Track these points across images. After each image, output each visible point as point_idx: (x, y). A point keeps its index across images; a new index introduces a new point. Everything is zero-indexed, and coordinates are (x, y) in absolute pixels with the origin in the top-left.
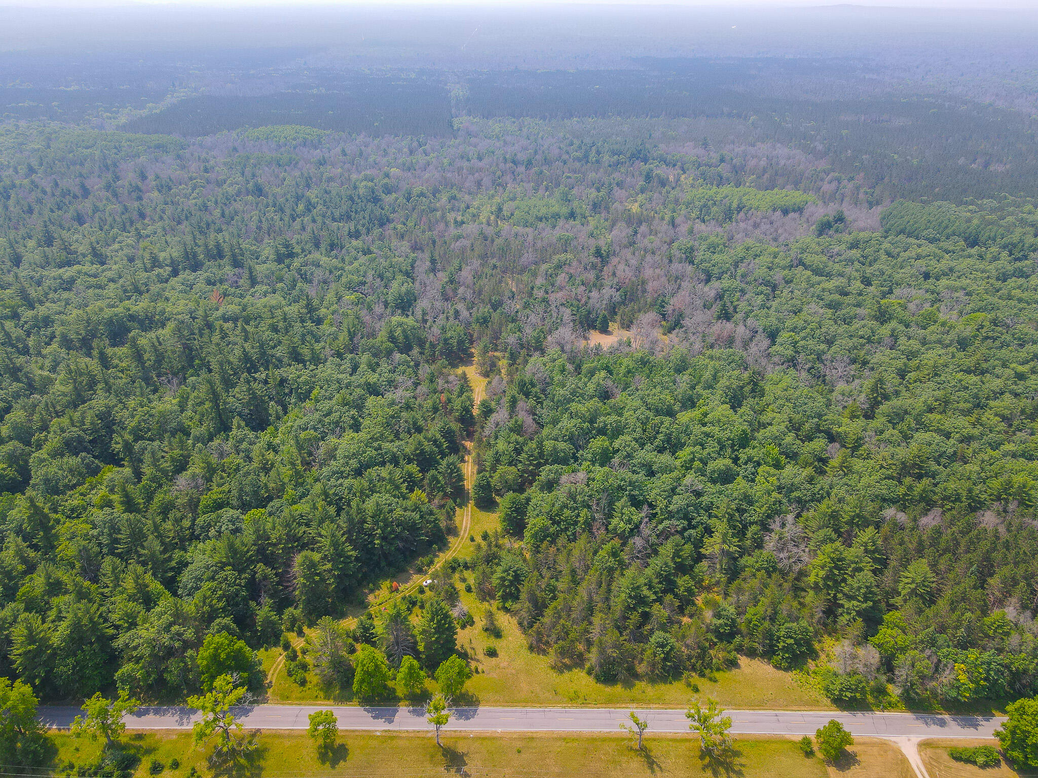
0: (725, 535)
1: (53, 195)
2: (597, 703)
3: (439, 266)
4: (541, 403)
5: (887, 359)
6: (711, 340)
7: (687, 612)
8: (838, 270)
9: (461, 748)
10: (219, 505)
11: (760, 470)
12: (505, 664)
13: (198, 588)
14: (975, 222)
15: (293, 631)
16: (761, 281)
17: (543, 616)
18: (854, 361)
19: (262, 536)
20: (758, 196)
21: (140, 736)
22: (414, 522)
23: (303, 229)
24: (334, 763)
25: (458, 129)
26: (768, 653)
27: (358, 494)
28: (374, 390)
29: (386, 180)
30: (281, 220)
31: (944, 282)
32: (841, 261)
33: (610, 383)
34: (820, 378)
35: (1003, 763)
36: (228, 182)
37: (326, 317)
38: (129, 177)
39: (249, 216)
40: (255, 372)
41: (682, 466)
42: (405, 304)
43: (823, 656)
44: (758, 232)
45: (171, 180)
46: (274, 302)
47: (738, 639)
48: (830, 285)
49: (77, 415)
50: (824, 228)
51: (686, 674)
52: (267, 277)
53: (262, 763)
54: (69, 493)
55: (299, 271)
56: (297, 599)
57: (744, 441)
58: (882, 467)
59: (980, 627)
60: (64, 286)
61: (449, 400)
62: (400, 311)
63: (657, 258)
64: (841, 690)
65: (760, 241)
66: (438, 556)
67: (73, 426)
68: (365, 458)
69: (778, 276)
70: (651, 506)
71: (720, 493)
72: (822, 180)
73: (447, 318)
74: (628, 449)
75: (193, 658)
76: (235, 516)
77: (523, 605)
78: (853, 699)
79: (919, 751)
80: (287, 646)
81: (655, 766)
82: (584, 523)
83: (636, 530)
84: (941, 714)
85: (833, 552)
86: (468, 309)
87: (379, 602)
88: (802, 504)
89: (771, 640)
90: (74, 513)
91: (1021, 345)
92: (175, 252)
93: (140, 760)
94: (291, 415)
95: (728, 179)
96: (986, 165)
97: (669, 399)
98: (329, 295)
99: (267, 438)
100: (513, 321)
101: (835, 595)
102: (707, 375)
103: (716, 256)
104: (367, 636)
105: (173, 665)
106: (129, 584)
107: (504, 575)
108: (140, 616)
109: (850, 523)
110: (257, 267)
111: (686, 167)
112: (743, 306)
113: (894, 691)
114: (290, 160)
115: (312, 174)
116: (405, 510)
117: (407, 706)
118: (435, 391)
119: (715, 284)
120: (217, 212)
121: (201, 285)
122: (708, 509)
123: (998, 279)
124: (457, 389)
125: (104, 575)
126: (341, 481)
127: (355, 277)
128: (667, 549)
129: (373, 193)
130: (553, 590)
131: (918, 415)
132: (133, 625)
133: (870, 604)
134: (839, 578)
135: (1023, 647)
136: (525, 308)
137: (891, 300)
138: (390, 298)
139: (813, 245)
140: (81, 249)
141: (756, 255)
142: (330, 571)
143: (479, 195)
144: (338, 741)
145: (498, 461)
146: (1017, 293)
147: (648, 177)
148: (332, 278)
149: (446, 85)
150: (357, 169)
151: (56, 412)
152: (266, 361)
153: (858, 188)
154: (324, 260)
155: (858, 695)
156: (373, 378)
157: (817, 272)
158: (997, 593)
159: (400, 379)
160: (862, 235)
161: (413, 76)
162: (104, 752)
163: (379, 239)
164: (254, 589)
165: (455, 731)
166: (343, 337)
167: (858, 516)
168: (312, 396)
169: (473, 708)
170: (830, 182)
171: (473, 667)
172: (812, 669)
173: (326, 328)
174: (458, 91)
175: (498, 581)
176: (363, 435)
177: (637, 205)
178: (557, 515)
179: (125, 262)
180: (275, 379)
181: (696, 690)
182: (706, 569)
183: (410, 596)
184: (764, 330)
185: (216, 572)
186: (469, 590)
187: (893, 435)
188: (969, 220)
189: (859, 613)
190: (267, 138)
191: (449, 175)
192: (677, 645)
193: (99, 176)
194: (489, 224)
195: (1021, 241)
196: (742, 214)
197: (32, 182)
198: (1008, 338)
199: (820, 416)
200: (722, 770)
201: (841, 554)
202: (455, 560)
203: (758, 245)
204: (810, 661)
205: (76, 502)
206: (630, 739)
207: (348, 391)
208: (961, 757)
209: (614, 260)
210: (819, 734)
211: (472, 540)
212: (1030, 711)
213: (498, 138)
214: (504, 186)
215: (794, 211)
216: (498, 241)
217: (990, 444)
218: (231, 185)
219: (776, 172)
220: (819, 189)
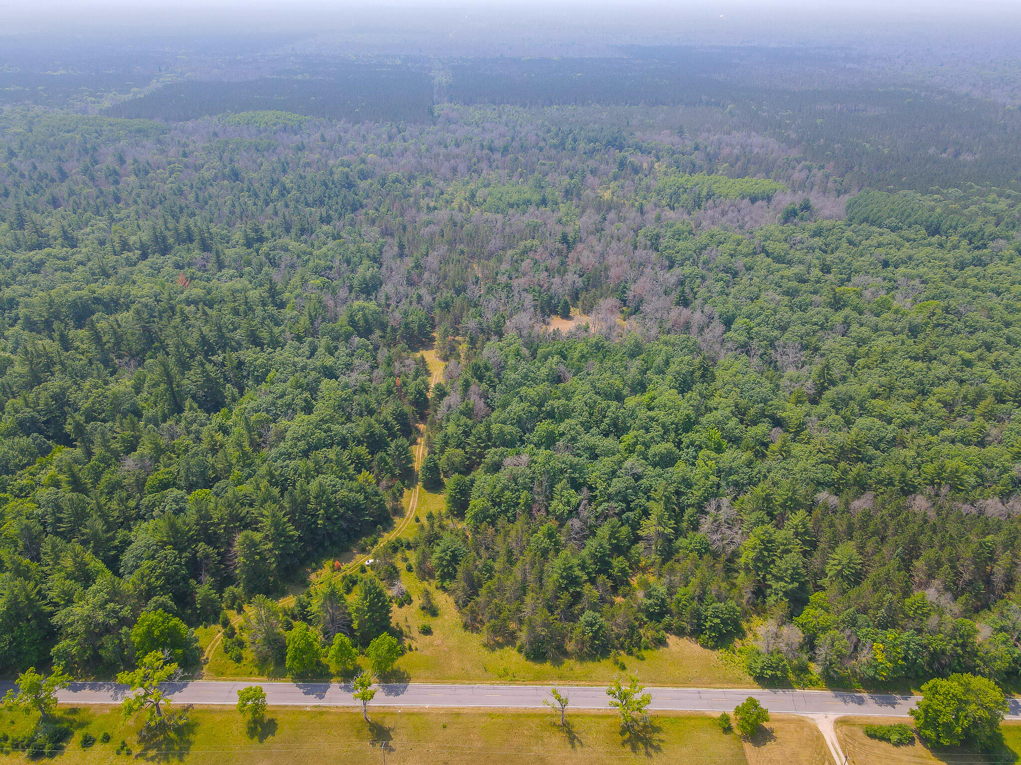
0: (660, 518)
1: (31, 178)
2: (525, 680)
3: (406, 251)
4: (494, 387)
5: (837, 346)
6: (668, 326)
7: (620, 592)
8: (799, 258)
9: (388, 723)
10: (164, 486)
11: (700, 454)
12: (439, 641)
13: (137, 567)
14: (939, 210)
15: (233, 609)
16: (722, 268)
17: (478, 595)
18: (804, 347)
19: (205, 516)
20: (729, 184)
21: (74, 711)
22: (358, 503)
23: (276, 213)
24: (262, 738)
25: (439, 116)
26: (696, 632)
27: (304, 475)
28: (330, 373)
29: (362, 166)
30: (255, 204)
31: (902, 269)
32: (802, 249)
33: (562, 368)
34: (772, 363)
35: (917, 741)
36: (206, 166)
37: (288, 300)
38: (109, 160)
39: (223, 200)
40: (213, 355)
41: (626, 450)
42: (369, 289)
43: (750, 636)
44: (724, 219)
45: (148, 164)
46: (239, 286)
47: (667, 619)
48: (789, 272)
49: (31, 397)
50: (790, 215)
51: (613, 652)
52: (235, 261)
53: (192, 737)
54: (19, 472)
55: (267, 255)
56: (238, 577)
57: (688, 425)
58: (819, 451)
59: (901, 608)
60: (34, 268)
61: (405, 384)
62: (364, 296)
63: (622, 244)
64: (762, 668)
65: (726, 229)
66: (382, 536)
67: (27, 406)
68: (313, 439)
69: (739, 263)
70: (591, 489)
71: (660, 476)
72: (794, 168)
73: (411, 302)
74: (572, 432)
75: (127, 635)
76: (179, 496)
77: (459, 584)
78: (774, 678)
79: (835, 729)
80: (226, 623)
81: (576, 741)
82: (524, 505)
83: (574, 512)
84: (859, 692)
85: (763, 534)
86: (432, 293)
87: (320, 580)
88: (739, 487)
89: (700, 619)
90: (22, 493)
91: (970, 333)
92: (145, 236)
93: (72, 734)
94: (247, 397)
95: (701, 167)
96: (957, 155)
97: (618, 383)
98: (293, 280)
99: (219, 420)
100: (476, 306)
101: (764, 576)
102: (659, 360)
103: (681, 242)
104: (303, 615)
105: (109, 642)
106: (68, 563)
107: (442, 555)
108: (76, 594)
109: (783, 506)
110: (227, 251)
111: (660, 154)
112: (702, 292)
113: (815, 669)
114: (269, 144)
115: (289, 159)
116: (351, 490)
117: (339, 682)
118: (391, 375)
119: (677, 270)
120: (191, 197)
121: (168, 269)
122: (647, 491)
123: (955, 267)
124: (412, 372)
125: (45, 554)
126: (288, 461)
127: (322, 262)
128: (604, 531)
129: (348, 178)
130: (490, 570)
131: (862, 401)
132: (69, 602)
133: (796, 584)
134: (768, 560)
135: (942, 629)
136: (488, 293)
137: (849, 288)
138: (356, 282)
139: (776, 233)
140: (53, 232)
141: (720, 243)
142: (271, 550)
143: (454, 182)
144: (268, 717)
145: (446, 443)
146: (973, 281)
147: (622, 165)
148: (300, 262)
149: (430, 72)
150: (335, 155)
151: (13, 393)
152: (224, 344)
153: (827, 177)
154: (293, 245)
155: (779, 673)
156: (329, 361)
157: (779, 259)
158: (921, 575)
159: (357, 362)
160: (825, 223)
161: (399, 62)
162: (37, 725)
163: (350, 225)
164: (195, 568)
165: (383, 707)
166: (304, 321)
167: (791, 499)
168: (268, 379)
169: (403, 684)
170: (801, 171)
171: (407, 645)
172: (738, 648)
173: (288, 312)
174: (441, 78)
175: (437, 561)
176: (313, 417)
177: (609, 191)
178: (498, 497)
179: (96, 245)
180: (231, 362)
181: (623, 668)
182: (642, 550)
183: (350, 575)
184: (720, 316)
185: (156, 551)
186: (410, 569)
187: (834, 420)
188: (932, 209)
189: (786, 594)
190: (247, 124)
191: (425, 161)
192: (607, 624)
193: (78, 160)
194: (461, 210)
195: (981, 229)
196: (710, 202)
197: (11, 165)
198: (960, 325)
199: (765, 401)
200: (641, 745)
201: (771, 536)
202: (398, 540)
203: (723, 232)
204: (737, 640)
205: (25, 482)
206: (552, 716)
207: (303, 374)
208: (876, 734)
209: (580, 246)
210: (738, 711)
211: (417, 520)
212: (942, 691)
213: (477, 125)
214: (479, 172)
215: (763, 199)
216: (468, 227)
217: (930, 430)
218: (209, 169)
219: (749, 161)
220: (789, 177)
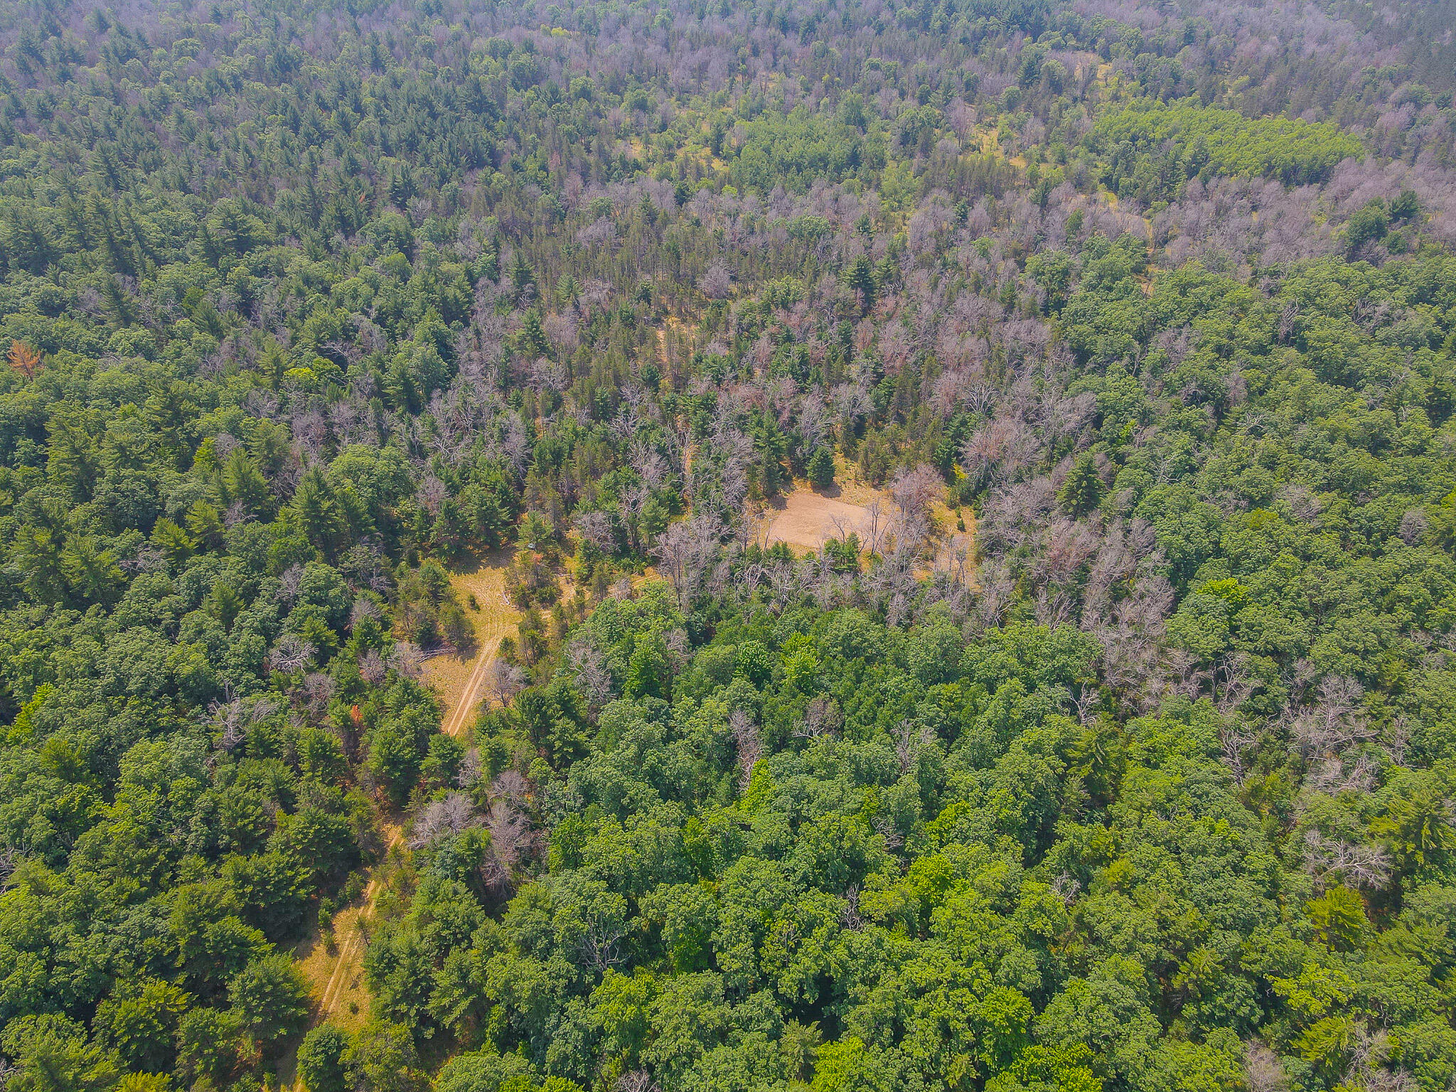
8: (1378, 369)
16: (1193, 390)
20: (1243, 135)
29: (524, 58)
32: (1388, 339)
50: (1366, 236)
72: (1383, 97)
95: (1190, 84)
111: (1113, 47)
139: (1332, 289)
141: (1200, 307)
143: (695, 98)
147: (1030, 74)
157: (1329, 371)
170: (1400, 104)
196: (1196, 181)
203: (1211, 276)
215: (1310, 177)
219: (1292, 72)
220: (1372, 119)
